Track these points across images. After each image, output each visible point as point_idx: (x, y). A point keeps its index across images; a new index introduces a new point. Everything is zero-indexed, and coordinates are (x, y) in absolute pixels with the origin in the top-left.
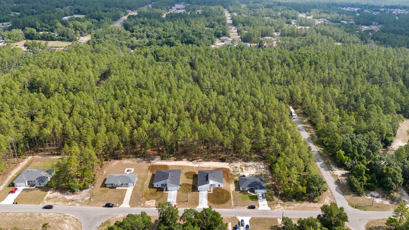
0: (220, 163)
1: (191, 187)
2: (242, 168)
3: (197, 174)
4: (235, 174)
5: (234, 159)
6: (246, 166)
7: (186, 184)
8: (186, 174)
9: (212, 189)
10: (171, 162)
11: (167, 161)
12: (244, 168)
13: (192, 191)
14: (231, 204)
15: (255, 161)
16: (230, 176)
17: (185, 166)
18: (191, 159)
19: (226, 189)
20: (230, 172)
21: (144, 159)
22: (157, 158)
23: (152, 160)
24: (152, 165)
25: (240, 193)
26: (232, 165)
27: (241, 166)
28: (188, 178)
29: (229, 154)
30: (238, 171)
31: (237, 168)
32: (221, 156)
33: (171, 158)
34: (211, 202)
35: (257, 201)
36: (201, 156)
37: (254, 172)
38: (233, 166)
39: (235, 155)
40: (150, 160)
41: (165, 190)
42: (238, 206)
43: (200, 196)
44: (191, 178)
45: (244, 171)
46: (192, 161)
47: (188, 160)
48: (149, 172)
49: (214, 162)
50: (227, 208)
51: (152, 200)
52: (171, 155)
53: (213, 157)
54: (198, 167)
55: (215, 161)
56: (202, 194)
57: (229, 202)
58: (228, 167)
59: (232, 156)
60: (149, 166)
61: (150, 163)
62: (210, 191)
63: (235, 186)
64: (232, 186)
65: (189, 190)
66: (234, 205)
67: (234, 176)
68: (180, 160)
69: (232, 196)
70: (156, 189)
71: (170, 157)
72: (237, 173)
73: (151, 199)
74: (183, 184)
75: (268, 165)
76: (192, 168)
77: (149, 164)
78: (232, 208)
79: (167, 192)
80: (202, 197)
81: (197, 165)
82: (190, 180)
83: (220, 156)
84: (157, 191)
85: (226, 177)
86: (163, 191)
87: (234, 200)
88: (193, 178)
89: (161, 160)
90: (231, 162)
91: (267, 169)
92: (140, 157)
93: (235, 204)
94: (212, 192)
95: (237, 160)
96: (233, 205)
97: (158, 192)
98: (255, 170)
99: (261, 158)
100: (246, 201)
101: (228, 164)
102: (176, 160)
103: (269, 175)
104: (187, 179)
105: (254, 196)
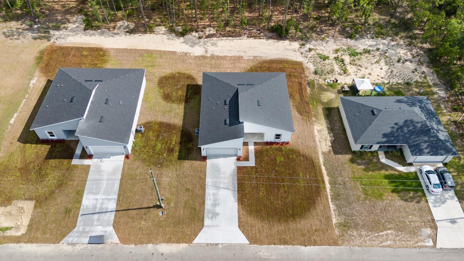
0: (271, 41)
1: (176, 138)
2: (342, 61)
3: (200, 81)
4: (321, 81)
5: (312, 29)
6: (353, 54)
7: (161, 124)
8: (163, 82)
9: (252, 148)
10: (117, 37)
11: (102, 34)
12: (347, 59)
13: (180, 158)
14: (329, 218)
15: (379, 35)
16: (308, 89)
17: (162, 54)
18: (180, 29)
19: (301, 148)
20: (307, 73)
21: (31, 26)
22: (74, 23)
23: (57, 28)
24: (51, 46)
25: (352, 161)
26: (310, 50)
27: (337, 51)
28: (167, 97)
29: (296, 12)
30: (332, 71)
31: (325, 58)
32: (274, 18)
33: (119, 24)
34: (250, 213)
35: (423, 202)
36: (212, 19)
37: (383, 74)
38: (313, 52)
39: (314, 14)
40: (49, 28)
41: (78, 151)
42: (356, 226)
43: (209, 181)
44: (178, 100)
45: (351, 69)
46: (182, 34)
47: (172, 30)
48: (37, 73)
49: (252, 40)
50: (315, 244)
51: (21, 204)
52: (120, 14)
53: (250, 23)
54: (204, 57)
55: (255, 37)
56: (217, 169)
57: (320, 208)
58: (299, 58)
59: (306, 17)
60: (42, 52)
61: (48, 38)
62: (247, 159)
63: (331, 129)
64: (319, 131)
65: (171, 151)
66: (340, 225)
67: (321, 88)
68: (145, 32)
69: (326, 179)
70: (45, 149)
71: (114, 20)
72: (330, 79)
73: (19, 198)
74: (148, 125)
75: (422, 48)
76: (184, 61)
77: (44, 44)
78: (335, 243)
79: (87, 162)
80: (218, 188)
81: (198, 51)
82: (175, 106)
83: (269, 19)
84: (50, 156)
85: (297, 97)
86: (71, 156)
87: (336, 197)
88: (187, 101)
89: (85, 29)
90: (304, 39)
91: (420, 63)
92: (17, 18)
93: (342, 219)
94: (252, 163)
95: (322, 32)
96: (334, 221)
97: (53, 162)
98: (385, 68)
99: (394, 25)
100: (380, 204)
101: (296, 45)
102: (131, 32)
103: (435, 85)
104: (163, 102)
105: (407, 176)
